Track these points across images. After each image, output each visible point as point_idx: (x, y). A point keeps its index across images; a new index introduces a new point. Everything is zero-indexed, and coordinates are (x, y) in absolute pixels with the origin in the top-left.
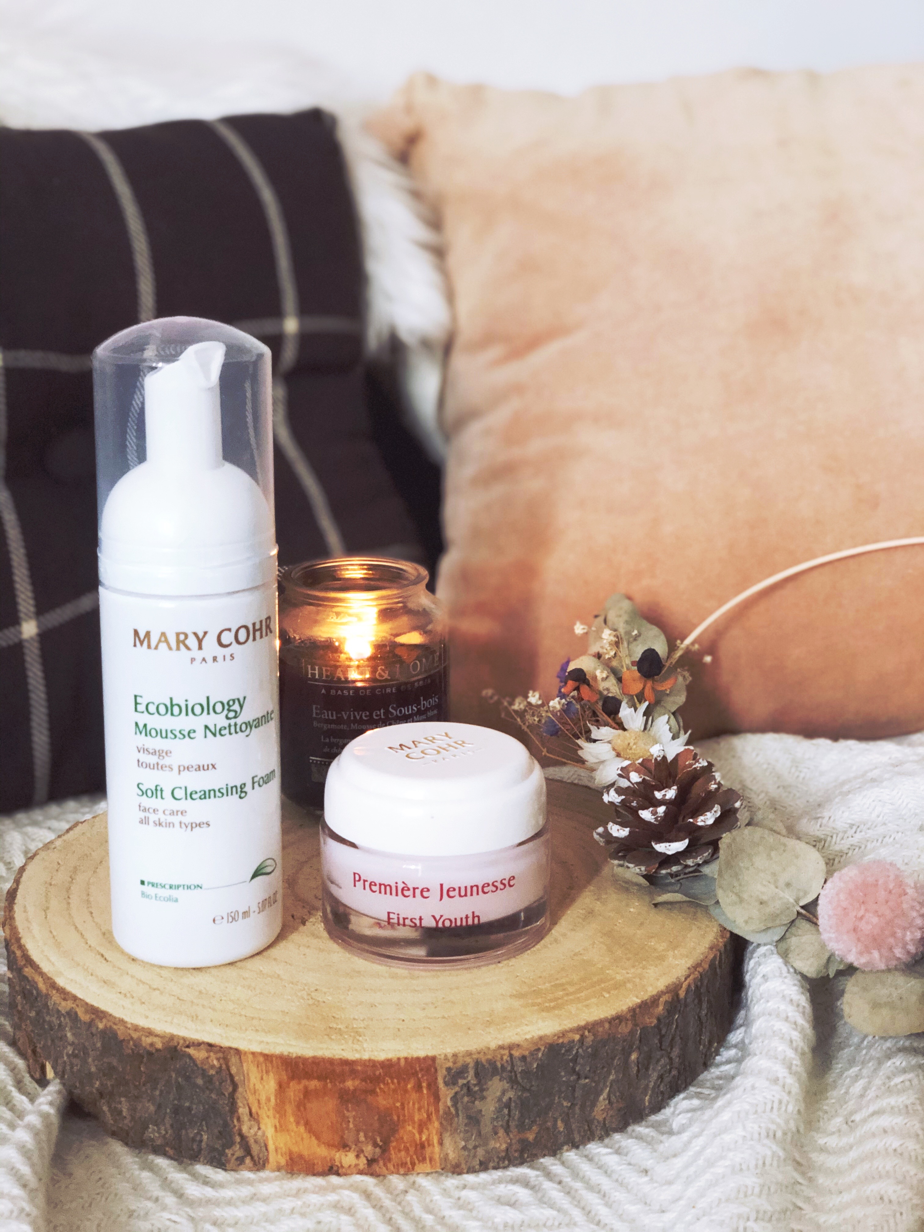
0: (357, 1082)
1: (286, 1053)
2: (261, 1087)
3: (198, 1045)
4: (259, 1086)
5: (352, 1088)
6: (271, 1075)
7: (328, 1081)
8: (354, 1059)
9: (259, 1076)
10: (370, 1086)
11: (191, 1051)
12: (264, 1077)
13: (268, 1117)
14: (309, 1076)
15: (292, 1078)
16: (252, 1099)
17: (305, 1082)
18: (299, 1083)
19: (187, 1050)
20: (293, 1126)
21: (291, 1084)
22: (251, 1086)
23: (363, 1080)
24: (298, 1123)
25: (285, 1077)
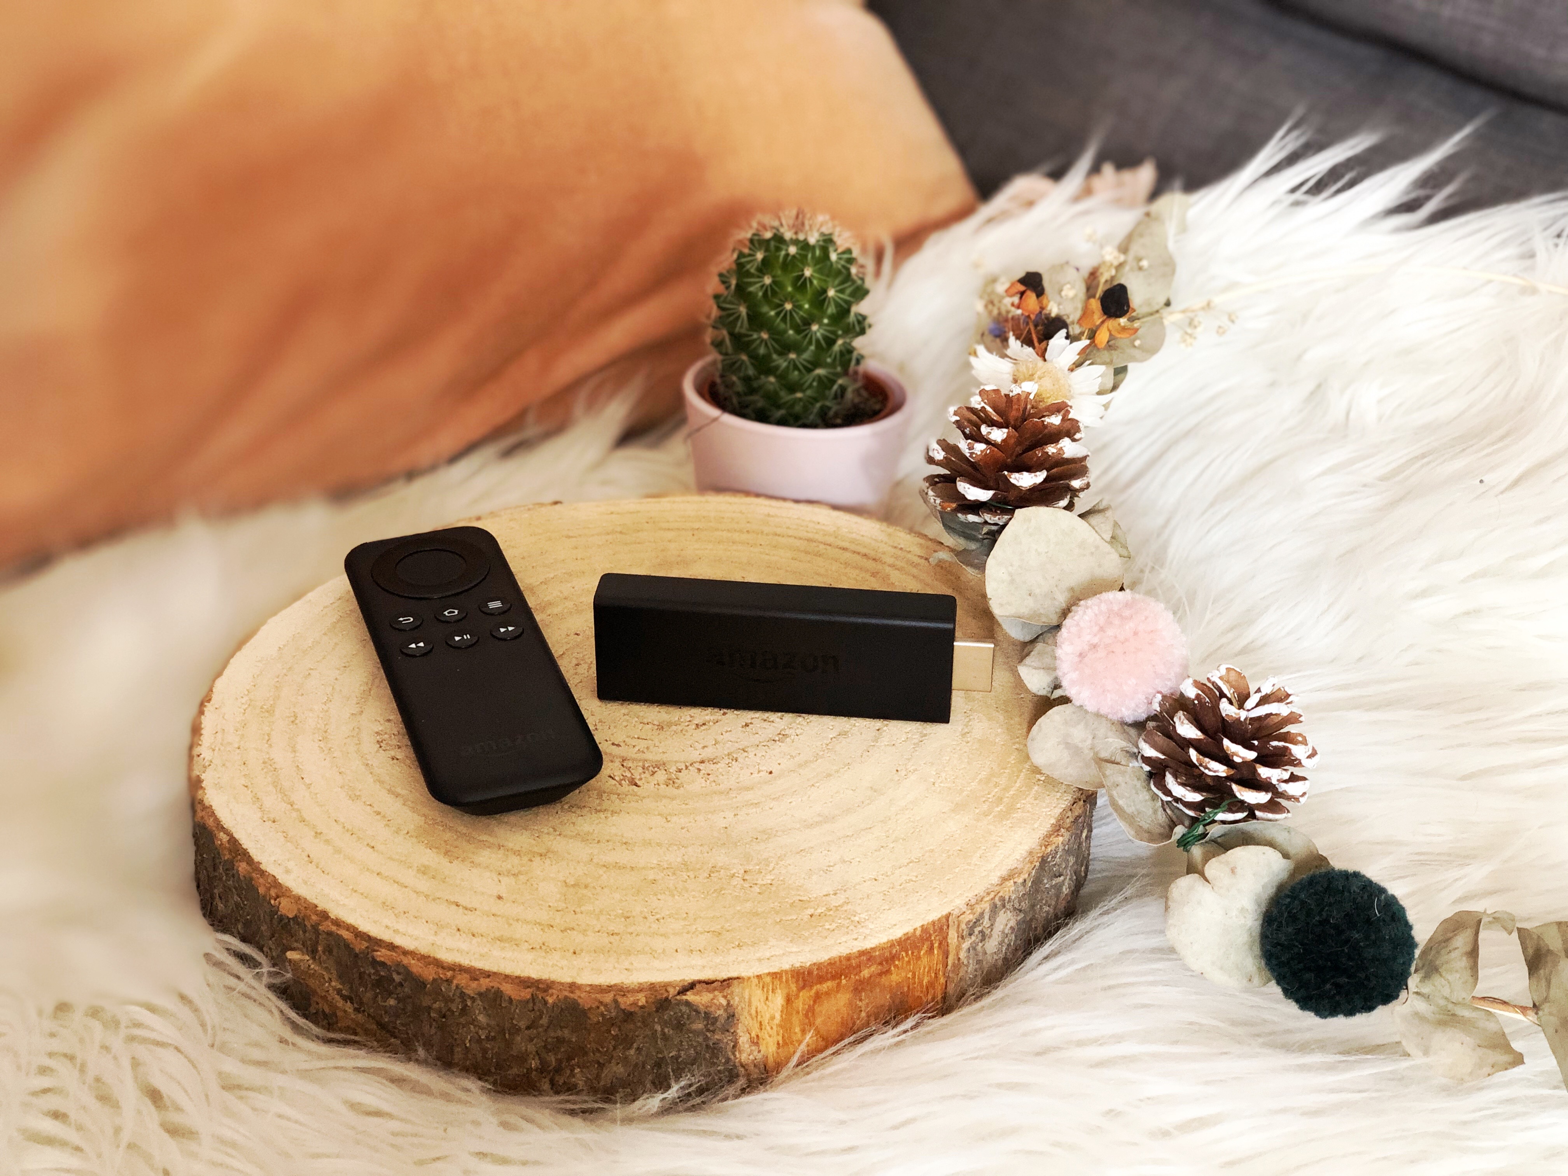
0: (873, 968)
1: (798, 965)
2: (766, 1008)
3: (693, 985)
4: (761, 1007)
5: (867, 976)
6: (779, 991)
7: (843, 977)
8: (873, 946)
9: (763, 998)
10: (886, 967)
12: (770, 998)
15: (802, 988)
16: (752, 1024)
17: (817, 987)
18: (810, 990)
19: (683, 997)
21: (801, 994)
22: (753, 1011)
23: (881, 964)
25: (795, 989)
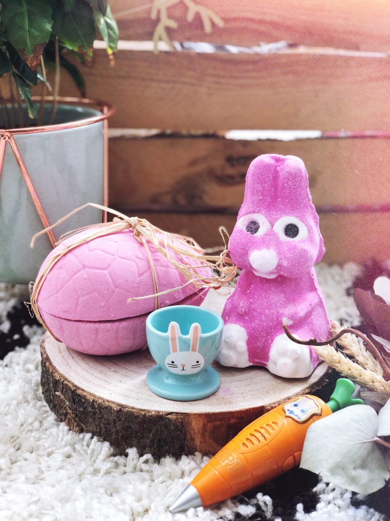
0: (234, 420)
1: (208, 412)
3: (171, 413)
4: (195, 426)
5: (232, 422)
6: (201, 421)
7: (224, 421)
9: (195, 422)
10: (239, 421)
11: (169, 416)
12: (198, 422)
13: (198, 438)
14: (216, 421)
15: (209, 422)
16: (192, 432)
17: (214, 423)
18: (212, 423)
19: (167, 416)
20: (208, 440)
21: (209, 424)
22: (192, 427)
23: (237, 419)
24: (210, 439)
25: (206, 422)
